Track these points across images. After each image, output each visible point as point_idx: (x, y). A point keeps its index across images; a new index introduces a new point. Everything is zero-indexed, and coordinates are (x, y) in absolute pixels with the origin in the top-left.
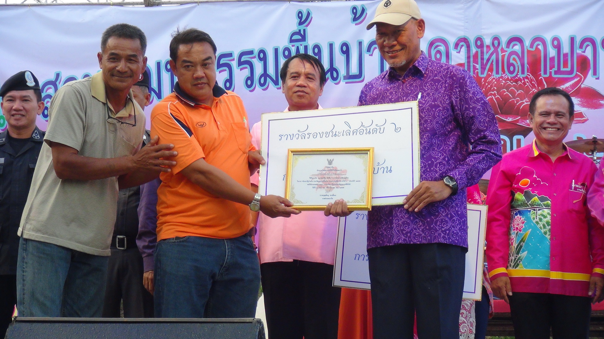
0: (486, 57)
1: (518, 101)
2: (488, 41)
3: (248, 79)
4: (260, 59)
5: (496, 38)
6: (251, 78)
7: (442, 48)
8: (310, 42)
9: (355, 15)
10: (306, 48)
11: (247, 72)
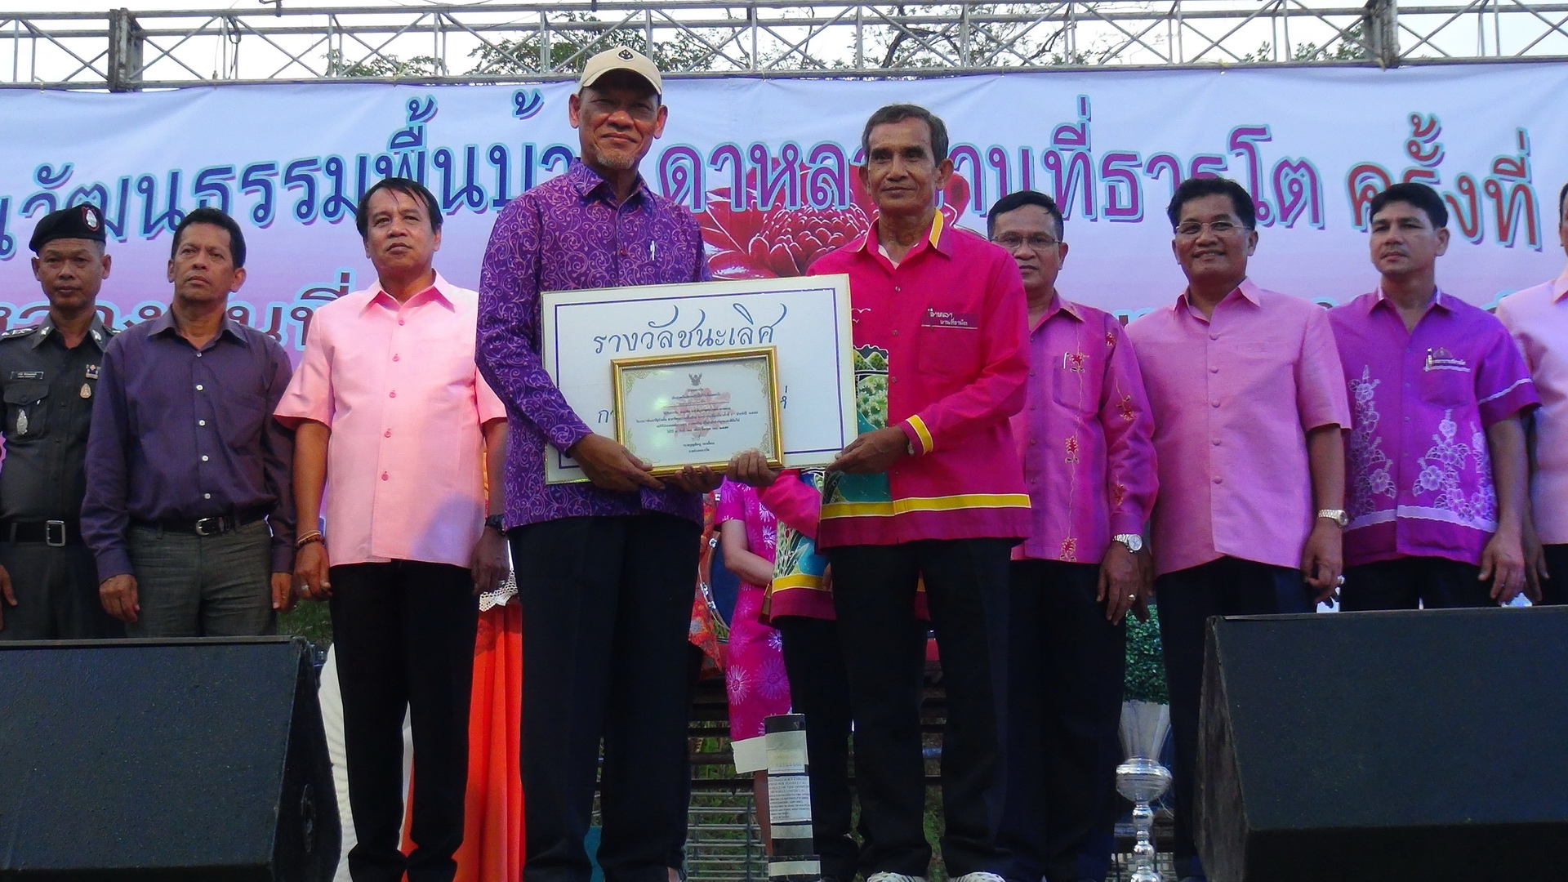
0: (771, 178)
2: (774, 152)
3: (302, 204)
4: (330, 173)
5: (790, 146)
6: (309, 202)
7: (687, 163)
8: (431, 146)
9: (521, 104)
10: (421, 156)
11: (301, 193)
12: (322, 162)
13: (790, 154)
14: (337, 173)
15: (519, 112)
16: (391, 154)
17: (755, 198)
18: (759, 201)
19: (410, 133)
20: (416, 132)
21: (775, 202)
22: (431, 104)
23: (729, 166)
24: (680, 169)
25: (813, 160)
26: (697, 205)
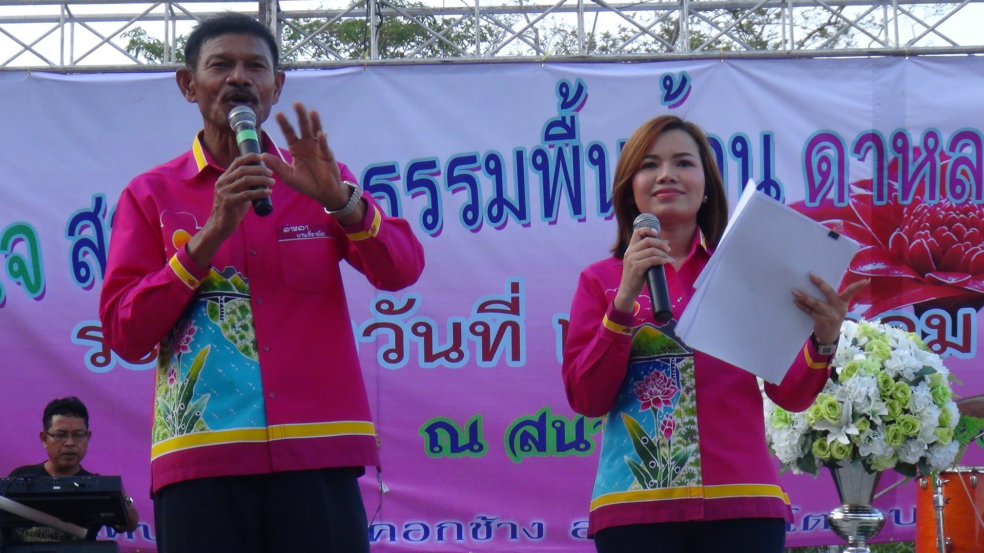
0: (912, 169)
1: (967, 248)
2: (916, 140)
3: (467, 208)
4: (490, 172)
5: (931, 135)
6: (473, 207)
7: (832, 153)
8: (585, 140)
9: (669, 87)
10: (576, 150)
11: (465, 197)
12: (481, 160)
13: (931, 142)
14: (496, 171)
15: (668, 98)
16: (545, 146)
17: (896, 191)
18: (899, 194)
19: (561, 123)
20: (568, 122)
21: (915, 195)
22: (580, 89)
23: (871, 156)
24: (825, 159)
25: (952, 148)
26: (841, 198)
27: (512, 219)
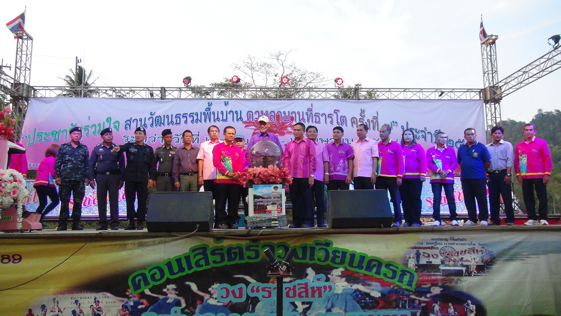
1: (273, 128)
2: (264, 111)
3: (192, 120)
4: (196, 115)
5: (267, 111)
6: (193, 120)
7: (251, 114)
8: (212, 111)
9: (225, 103)
10: (210, 112)
11: (192, 119)
12: (195, 113)
14: (197, 115)
15: (225, 105)
16: (205, 112)
19: (208, 108)
20: (209, 108)
22: (211, 103)
23: (257, 114)
24: (250, 114)
25: (270, 114)
26: (253, 121)
27: (199, 122)
